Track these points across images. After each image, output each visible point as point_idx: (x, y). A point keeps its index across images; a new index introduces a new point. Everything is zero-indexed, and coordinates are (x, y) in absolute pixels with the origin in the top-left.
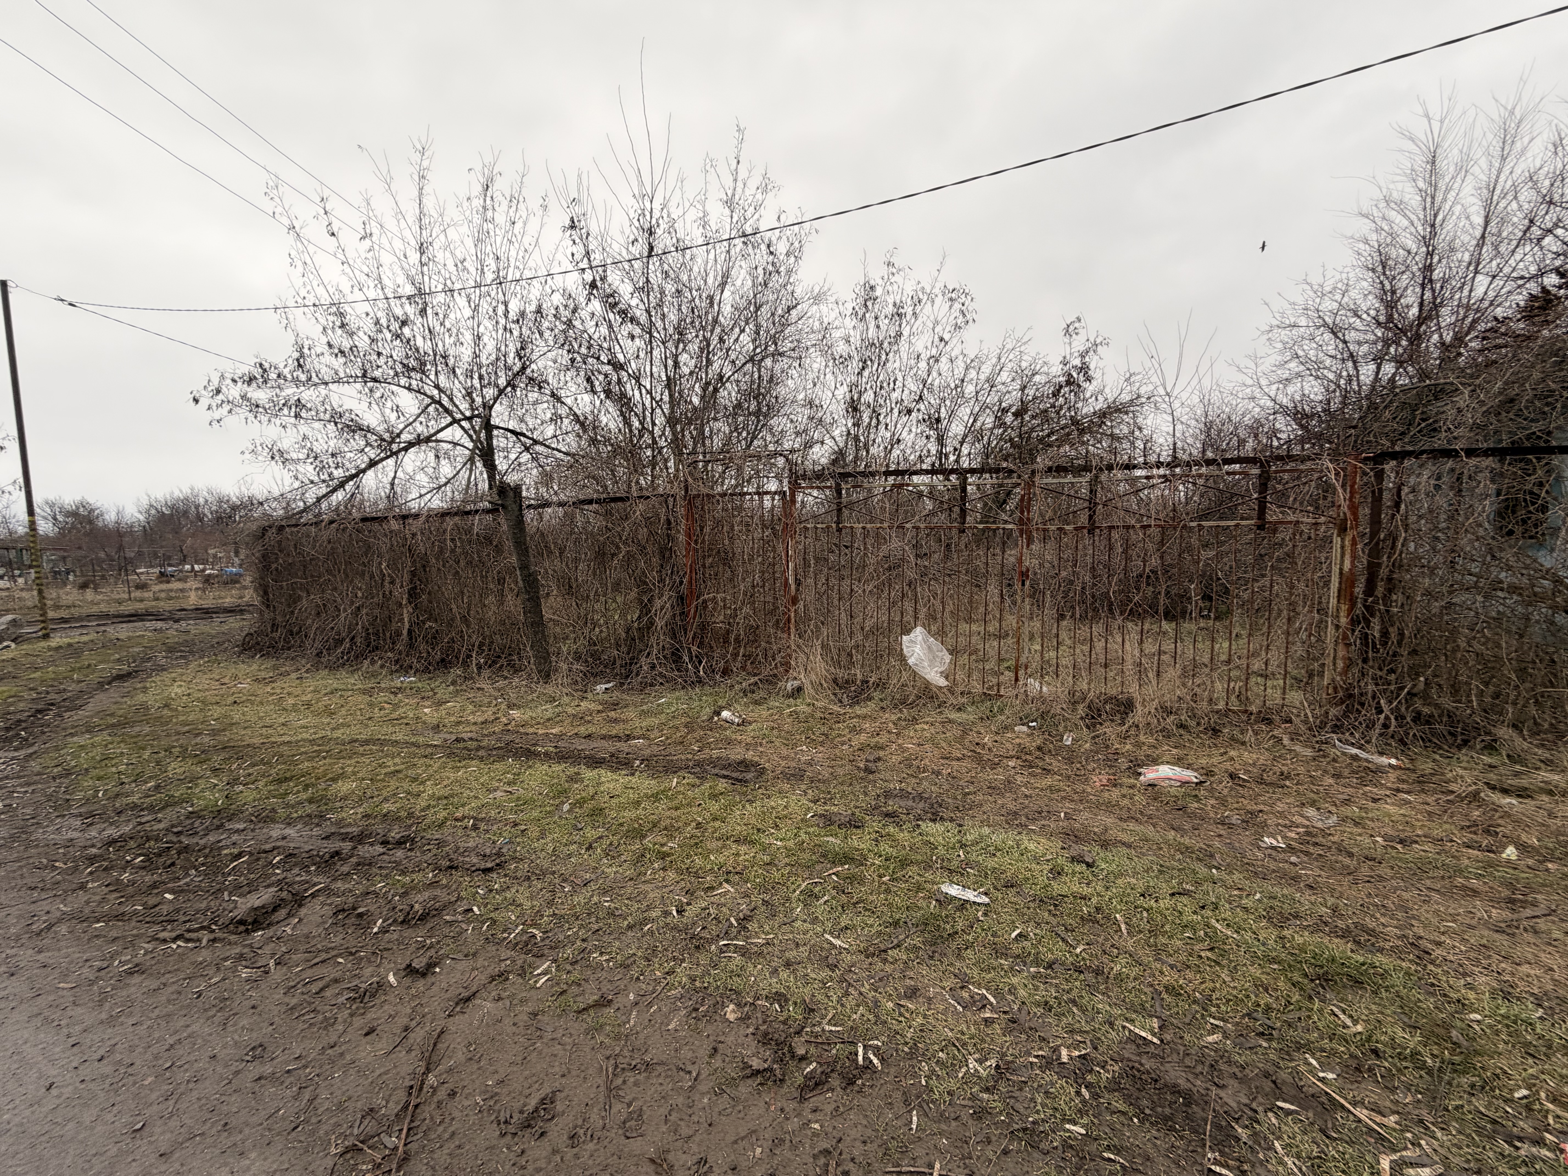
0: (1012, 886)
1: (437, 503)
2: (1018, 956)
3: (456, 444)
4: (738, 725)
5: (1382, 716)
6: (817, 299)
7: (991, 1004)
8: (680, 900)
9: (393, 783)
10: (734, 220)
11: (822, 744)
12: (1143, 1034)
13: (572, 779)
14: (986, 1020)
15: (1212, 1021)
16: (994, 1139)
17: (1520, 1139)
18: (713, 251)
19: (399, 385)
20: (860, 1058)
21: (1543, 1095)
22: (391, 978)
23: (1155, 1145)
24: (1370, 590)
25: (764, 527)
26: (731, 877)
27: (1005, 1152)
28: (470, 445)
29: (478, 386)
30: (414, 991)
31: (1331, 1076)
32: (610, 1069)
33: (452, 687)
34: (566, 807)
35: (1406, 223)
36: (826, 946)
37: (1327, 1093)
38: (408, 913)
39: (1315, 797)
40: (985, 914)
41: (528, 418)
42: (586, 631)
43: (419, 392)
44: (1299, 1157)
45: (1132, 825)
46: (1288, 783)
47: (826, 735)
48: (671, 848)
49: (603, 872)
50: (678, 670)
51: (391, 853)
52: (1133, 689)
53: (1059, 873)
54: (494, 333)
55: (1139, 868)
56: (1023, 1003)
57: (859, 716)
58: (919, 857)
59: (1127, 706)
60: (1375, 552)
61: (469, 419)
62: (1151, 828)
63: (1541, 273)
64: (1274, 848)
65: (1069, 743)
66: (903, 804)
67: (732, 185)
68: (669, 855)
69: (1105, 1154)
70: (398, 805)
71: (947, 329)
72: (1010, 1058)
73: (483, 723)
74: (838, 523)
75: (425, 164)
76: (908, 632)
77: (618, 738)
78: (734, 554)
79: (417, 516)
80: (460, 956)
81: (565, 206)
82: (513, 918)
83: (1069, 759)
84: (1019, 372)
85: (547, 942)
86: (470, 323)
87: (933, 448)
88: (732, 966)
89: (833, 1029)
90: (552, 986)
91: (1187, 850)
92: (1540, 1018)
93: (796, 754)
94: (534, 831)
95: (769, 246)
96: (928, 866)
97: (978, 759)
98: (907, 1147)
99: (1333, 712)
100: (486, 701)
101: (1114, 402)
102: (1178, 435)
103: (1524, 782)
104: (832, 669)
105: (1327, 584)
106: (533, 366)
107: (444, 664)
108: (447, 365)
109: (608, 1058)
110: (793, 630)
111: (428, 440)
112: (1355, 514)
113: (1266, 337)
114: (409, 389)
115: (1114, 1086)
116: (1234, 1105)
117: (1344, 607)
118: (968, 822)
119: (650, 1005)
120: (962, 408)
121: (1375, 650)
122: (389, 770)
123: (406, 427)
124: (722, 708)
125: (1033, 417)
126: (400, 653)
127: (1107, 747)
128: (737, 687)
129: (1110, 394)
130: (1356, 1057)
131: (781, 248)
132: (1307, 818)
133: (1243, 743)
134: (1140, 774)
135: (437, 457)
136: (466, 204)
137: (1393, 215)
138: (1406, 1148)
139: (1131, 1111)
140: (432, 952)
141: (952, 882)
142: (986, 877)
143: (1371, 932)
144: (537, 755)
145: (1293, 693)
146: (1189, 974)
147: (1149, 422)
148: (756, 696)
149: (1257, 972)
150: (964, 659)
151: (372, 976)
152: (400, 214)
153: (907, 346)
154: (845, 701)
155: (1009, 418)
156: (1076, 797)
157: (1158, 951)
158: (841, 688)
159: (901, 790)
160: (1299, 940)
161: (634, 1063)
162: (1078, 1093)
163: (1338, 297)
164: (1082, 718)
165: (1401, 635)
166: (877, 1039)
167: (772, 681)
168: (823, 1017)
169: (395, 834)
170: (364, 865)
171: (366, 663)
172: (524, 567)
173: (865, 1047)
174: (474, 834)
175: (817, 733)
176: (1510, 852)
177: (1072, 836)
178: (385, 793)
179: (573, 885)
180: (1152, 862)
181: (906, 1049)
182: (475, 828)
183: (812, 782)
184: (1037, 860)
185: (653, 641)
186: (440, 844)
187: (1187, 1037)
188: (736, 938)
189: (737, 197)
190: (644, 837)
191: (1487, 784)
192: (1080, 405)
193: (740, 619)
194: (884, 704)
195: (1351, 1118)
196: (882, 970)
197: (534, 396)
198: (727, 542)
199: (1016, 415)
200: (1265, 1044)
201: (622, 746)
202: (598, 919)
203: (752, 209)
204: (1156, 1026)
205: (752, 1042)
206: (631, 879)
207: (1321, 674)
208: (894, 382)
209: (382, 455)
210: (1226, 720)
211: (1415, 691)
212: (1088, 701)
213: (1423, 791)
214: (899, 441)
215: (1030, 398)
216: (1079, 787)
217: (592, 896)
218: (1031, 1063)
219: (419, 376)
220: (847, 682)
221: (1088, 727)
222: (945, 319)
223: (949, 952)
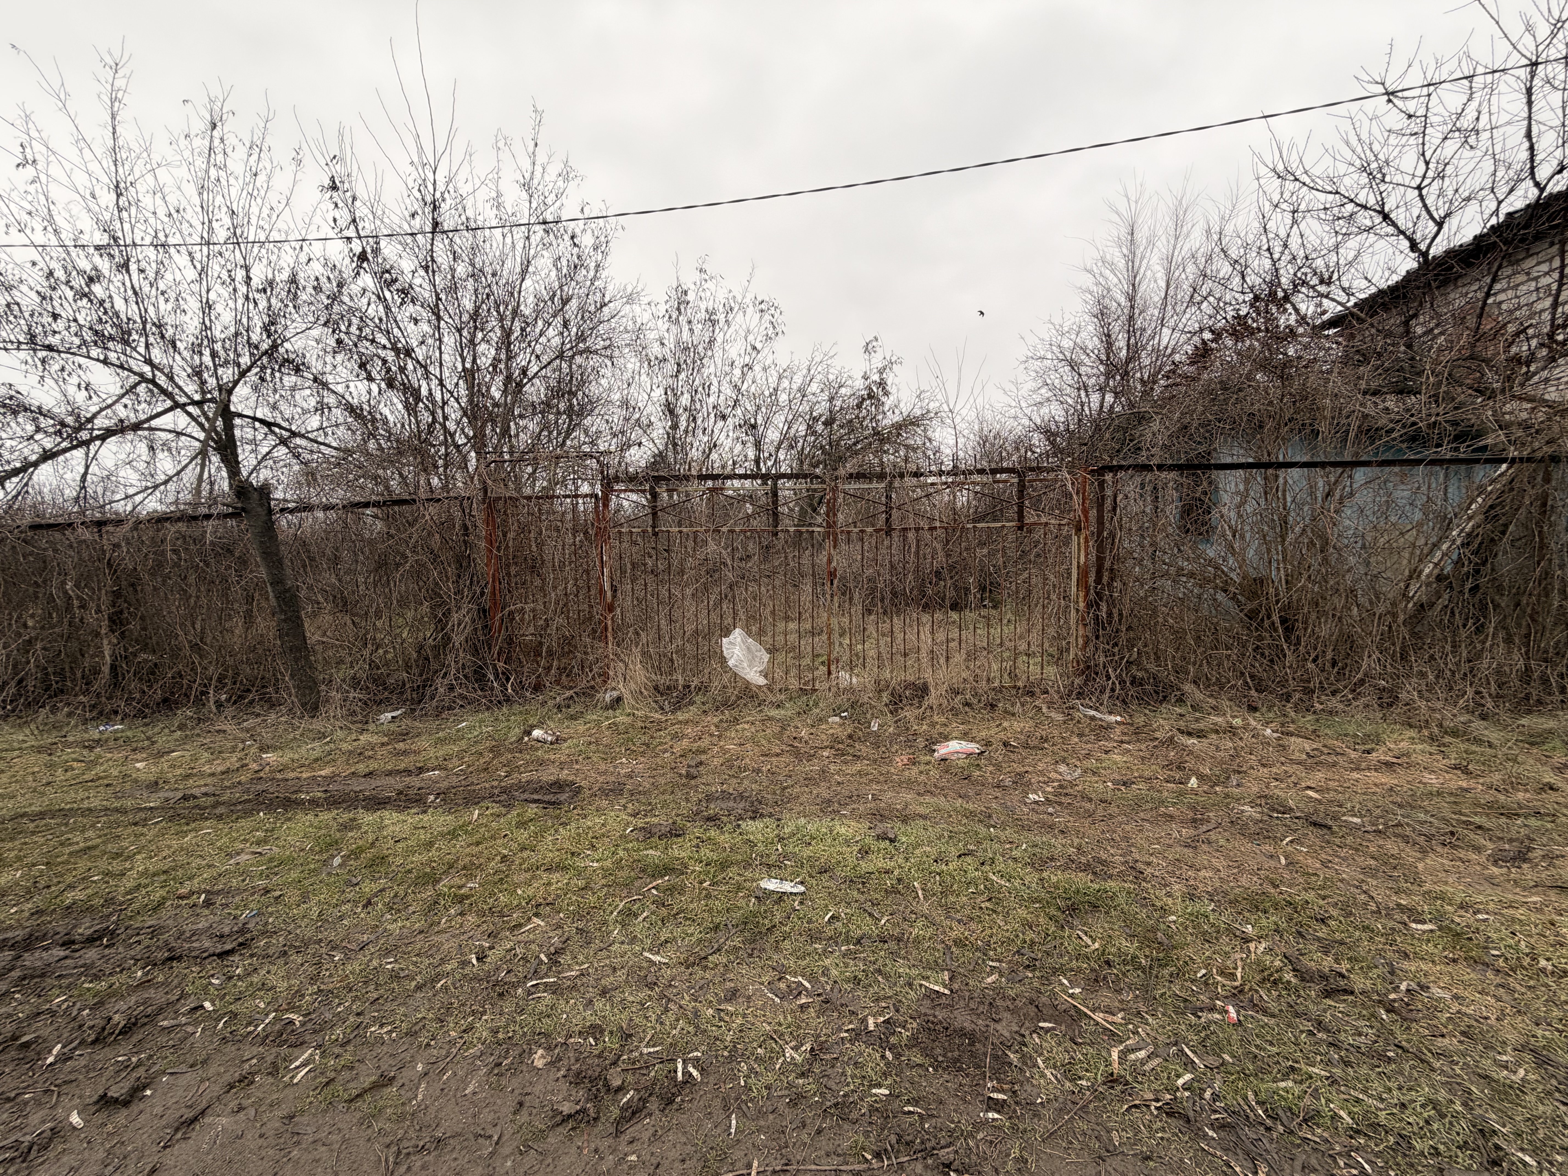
0: (825, 872)
1: (153, 504)
2: (831, 938)
3: (179, 434)
4: (552, 743)
5: (1110, 682)
6: (630, 299)
7: (806, 989)
8: (481, 946)
9: (83, 864)
10: (534, 205)
11: (643, 754)
12: (937, 988)
13: (345, 827)
14: (802, 1006)
15: (991, 963)
16: (808, 1121)
17: (1202, 1010)
18: (509, 235)
19: (89, 357)
20: (680, 1074)
21: (1215, 971)
22: (75, 1119)
23: (946, 1088)
24: (1098, 580)
25: (575, 532)
26: (541, 910)
27: (819, 1132)
28: (202, 436)
29: (211, 364)
30: (110, 1128)
31: (1078, 991)
32: (391, 1159)
33: (179, 733)
34: (337, 861)
35: (1115, 280)
36: (645, 965)
37: (1075, 1006)
38: (104, 1029)
39: (1066, 755)
40: (801, 903)
41: (283, 406)
42: (366, 653)
43: (121, 367)
44: (1055, 1067)
45: (928, 798)
46: (1046, 745)
47: (648, 745)
48: (471, 889)
49: (385, 930)
50: (482, 690)
51: (77, 954)
52: (928, 675)
53: (867, 853)
54: (231, 304)
55: (933, 837)
56: (835, 982)
57: (681, 722)
58: (739, 857)
59: (923, 690)
60: (1100, 549)
61: (199, 404)
62: (943, 799)
63: (1201, 330)
64: (1036, 802)
65: (875, 729)
66: (724, 806)
67: (530, 169)
68: (467, 897)
69: (906, 1109)
70: (89, 891)
71: (759, 338)
72: (823, 1039)
73: (223, 773)
74: (654, 527)
75: (120, 83)
76: (727, 633)
77: (408, 772)
78: (543, 561)
79: (119, 522)
80: (183, 1068)
81: (323, 163)
82: (262, 1005)
83: (875, 744)
84: (827, 385)
85: (309, 1026)
86: (195, 287)
87: (751, 454)
88: (541, 1007)
89: (652, 1050)
90: (315, 1077)
91: (970, 815)
92: (1213, 910)
93: (615, 767)
94: (293, 895)
95: (572, 237)
96: (747, 865)
97: (797, 753)
98: (725, 1153)
99: (1077, 681)
100: (229, 745)
101: (908, 416)
102: (960, 446)
103: (1201, 725)
104: (653, 676)
105: (1069, 574)
106: (287, 345)
107: (168, 704)
108: (163, 337)
109: (388, 1146)
110: (610, 638)
111: (136, 427)
112: (1086, 517)
113: (1023, 366)
114: (105, 362)
115: (914, 1042)
116: (1007, 1034)
117: (1082, 594)
118: (786, 815)
119: (443, 1071)
120: (777, 415)
121: (1104, 629)
122: (76, 847)
123: (102, 410)
124: (533, 727)
125: (841, 427)
126: (98, 695)
127: (908, 729)
128: (550, 703)
129: (905, 408)
130: (1095, 970)
131: (587, 241)
132: (1060, 774)
133: (1013, 715)
134: (934, 751)
135: (152, 448)
136: (183, 142)
137: (1107, 273)
138: (1129, 1038)
139: (927, 1062)
140: (141, 1071)
141: (770, 877)
142: (802, 867)
143: (1103, 862)
144: (300, 803)
145: (1050, 668)
146: (973, 926)
147: (937, 434)
148: (572, 711)
149: (1022, 912)
150: (780, 657)
151: (44, 1122)
152: (81, 141)
153: (721, 352)
154: (667, 707)
155: (820, 427)
156: (882, 779)
157: (948, 910)
158: (662, 695)
159: (723, 792)
160: (1054, 879)
161: (421, 1143)
162: (883, 1057)
163: (1073, 337)
164: (886, 705)
165: (1121, 615)
166: (697, 1050)
167: (589, 693)
168: (641, 1040)
169: (84, 929)
170: (33, 977)
171: (43, 712)
172: (277, 582)
173: (684, 1061)
174: (207, 912)
175: (638, 744)
176: (1193, 782)
177: (879, 816)
178: (69, 879)
179: (346, 951)
180: (943, 829)
181: (726, 1054)
182: (208, 904)
183: (632, 795)
184: (847, 843)
185: (450, 658)
186: (155, 932)
187: (971, 983)
188: (546, 975)
189: (536, 182)
190: (437, 881)
191: (1178, 729)
192: (880, 417)
193: (552, 630)
194: (706, 708)
195: (1092, 1022)
196: (703, 978)
197: (290, 380)
198: (534, 548)
199: (826, 424)
200: (1030, 975)
201: (415, 781)
202: (378, 986)
203: (553, 196)
204: (947, 978)
205: (564, 1086)
206: (421, 932)
207: (1068, 650)
208: (709, 387)
209: (65, 444)
210: (1000, 696)
211: (1131, 660)
212: (891, 688)
213: (1138, 741)
214: (715, 446)
215: (837, 408)
216: (884, 769)
217: (371, 960)
218: (842, 1038)
219: (119, 347)
220: (669, 688)
221: (891, 713)
222: (756, 329)
223: (767, 946)
